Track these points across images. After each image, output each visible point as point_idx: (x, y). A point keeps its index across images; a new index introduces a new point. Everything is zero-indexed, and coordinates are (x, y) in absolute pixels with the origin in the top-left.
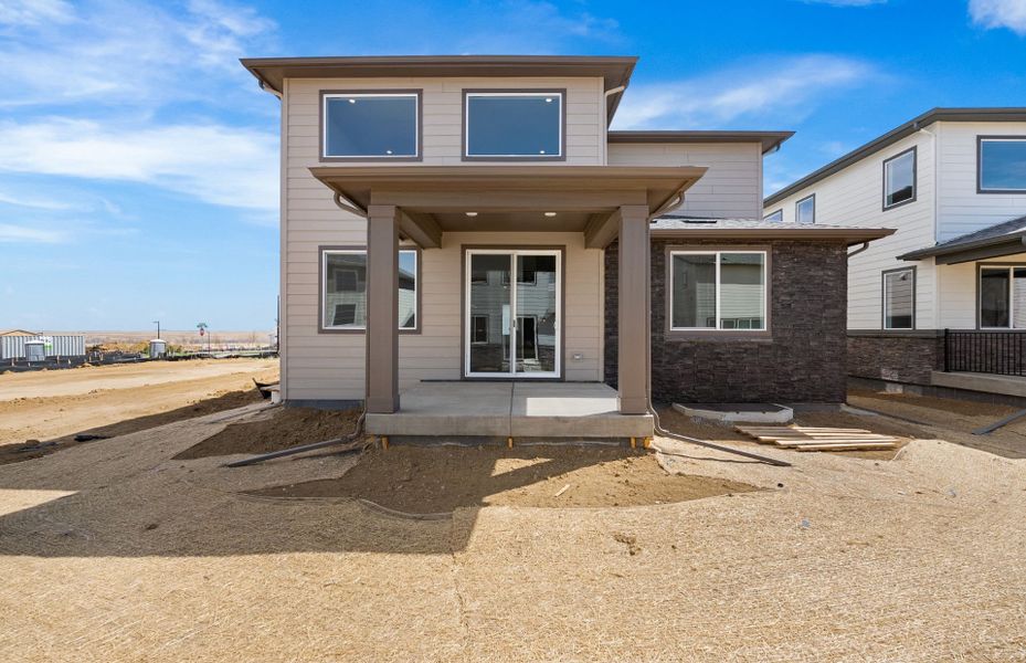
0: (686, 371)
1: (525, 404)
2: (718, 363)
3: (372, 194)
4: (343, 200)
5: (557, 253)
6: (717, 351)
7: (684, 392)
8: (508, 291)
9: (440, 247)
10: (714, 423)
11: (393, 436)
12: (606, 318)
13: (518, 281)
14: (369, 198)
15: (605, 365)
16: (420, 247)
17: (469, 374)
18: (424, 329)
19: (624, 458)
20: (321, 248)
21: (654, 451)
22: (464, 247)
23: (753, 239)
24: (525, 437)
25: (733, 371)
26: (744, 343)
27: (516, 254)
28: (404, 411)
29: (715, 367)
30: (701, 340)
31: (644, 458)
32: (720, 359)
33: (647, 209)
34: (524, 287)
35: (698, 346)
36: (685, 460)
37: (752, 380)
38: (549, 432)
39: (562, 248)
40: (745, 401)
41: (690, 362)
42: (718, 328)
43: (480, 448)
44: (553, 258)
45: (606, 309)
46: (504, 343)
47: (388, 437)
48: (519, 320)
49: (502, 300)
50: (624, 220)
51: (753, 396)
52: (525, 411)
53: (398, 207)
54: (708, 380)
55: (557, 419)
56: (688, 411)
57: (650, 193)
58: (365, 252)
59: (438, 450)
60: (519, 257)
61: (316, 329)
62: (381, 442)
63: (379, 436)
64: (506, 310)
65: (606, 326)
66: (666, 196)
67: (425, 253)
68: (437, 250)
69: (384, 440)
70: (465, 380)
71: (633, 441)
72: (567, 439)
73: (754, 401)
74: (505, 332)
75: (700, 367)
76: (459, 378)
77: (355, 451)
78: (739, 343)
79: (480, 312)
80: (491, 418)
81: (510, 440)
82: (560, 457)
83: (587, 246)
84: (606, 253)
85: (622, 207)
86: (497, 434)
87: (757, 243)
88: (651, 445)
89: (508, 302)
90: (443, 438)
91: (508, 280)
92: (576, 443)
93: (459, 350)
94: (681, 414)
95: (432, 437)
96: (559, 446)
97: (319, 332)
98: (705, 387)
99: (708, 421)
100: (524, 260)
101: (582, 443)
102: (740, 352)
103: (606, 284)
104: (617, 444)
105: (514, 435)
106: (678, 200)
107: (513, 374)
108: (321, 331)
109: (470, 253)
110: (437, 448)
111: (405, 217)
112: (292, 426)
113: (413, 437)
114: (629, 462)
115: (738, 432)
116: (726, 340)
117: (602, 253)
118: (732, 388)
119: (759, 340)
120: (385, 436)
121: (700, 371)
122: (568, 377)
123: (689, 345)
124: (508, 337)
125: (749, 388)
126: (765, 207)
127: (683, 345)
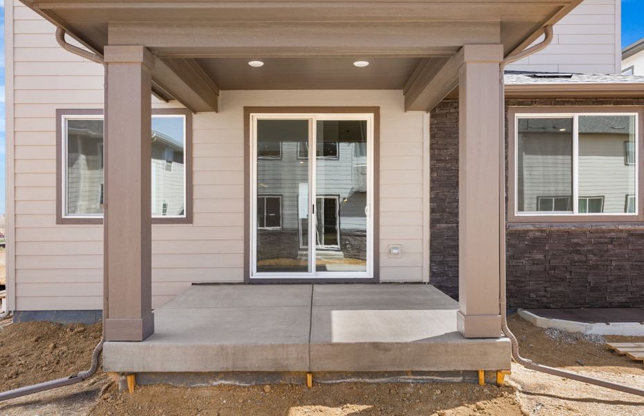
0: (535, 268)
1: (329, 321)
2: (576, 258)
3: (110, 29)
4: (69, 38)
5: (369, 118)
6: (575, 241)
7: (533, 295)
8: (305, 168)
9: (216, 110)
10: (578, 337)
11: (142, 373)
12: (432, 200)
13: (318, 154)
14: (106, 35)
15: (431, 261)
16: (190, 110)
17: (255, 275)
18: (196, 218)
19: (472, 400)
20: (60, 112)
21: (511, 390)
22: (248, 110)
23: (621, 97)
24: (329, 372)
25: (596, 267)
26: (610, 231)
27: (314, 118)
28: (160, 337)
29: (573, 262)
30: (555, 228)
31: (499, 400)
32: (578, 252)
33: (500, 49)
34: (325, 163)
35: (550, 234)
36: (557, 402)
37: (620, 278)
38: (364, 365)
39: (376, 110)
40: (610, 306)
41: (541, 256)
42: (576, 212)
43: (267, 388)
44: (363, 124)
45: (432, 189)
46: (301, 229)
47: (136, 375)
48: (318, 201)
49: (298, 177)
50: (468, 66)
51: (621, 299)
52: (330, 334)
53: (149, 49)
54: (563, 279)
55: (376, 346)
56: (541, 321)
57: (505, 27)
58: (101, 117)
59: (207, 393)
60: (318, 122)
61: (54, 218)
62: (125, 382)
63: (123, 374)
64: (303, 189)
65: (432, 211)
66: (527, 30)
67: (198, 118)
68: (214, 113)
69: (130, 380)
70: (249, 282)
71: (482, 375)
72: (390, 374)
73: (622, 306)
74: (302, 215)
75: (553, 262)
76: (241, 279)
77: (89, 395)
78: (603, 232)
79: (268, 192)
80: (283, 346)
81: (309, 377)
82: (381, 401)
83: (407, 107)
84: (432, 117)
85: (466, 48)
86: (291, 369)
87: (627, 103)
88: (506, 380)
89: (305, 179)
90: (215, 375)
91: (305, 153)
92: (402, 379)
93: (242, 244)
94: (531, 325)
95: (198, 375)
96: (378, 384)
97: (58, 223)
98: (560, 289)
99: (568, 335)
100: (325, 127)
101: (410, 379)
102: (602, 243)
103: (432, 157)
104: (460, 379)
105: (315, 370)
106: (542, 37)
107: (312, 274)
108: (60, 221)
109: (255, 117)
110: (205, 390)
111: (160, 64)
112: (18, 348)
113: (171, 375)
114: (479, 409)
115: (613, 351)
116: (587, 227)
117: (427, 116)
118: (594, 289)
119: (629, 227)
120: (130, 374)
121: (554, 268)
122: (383, 278)
123: (537, 234)
124: (305, 222)
125: (616, 289)
126: (623, 59)
127: (531, 235)
